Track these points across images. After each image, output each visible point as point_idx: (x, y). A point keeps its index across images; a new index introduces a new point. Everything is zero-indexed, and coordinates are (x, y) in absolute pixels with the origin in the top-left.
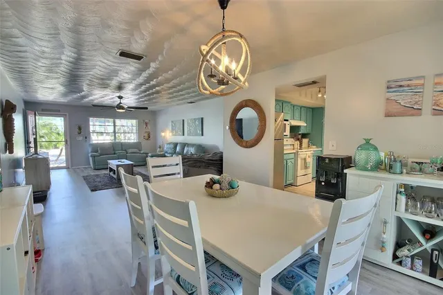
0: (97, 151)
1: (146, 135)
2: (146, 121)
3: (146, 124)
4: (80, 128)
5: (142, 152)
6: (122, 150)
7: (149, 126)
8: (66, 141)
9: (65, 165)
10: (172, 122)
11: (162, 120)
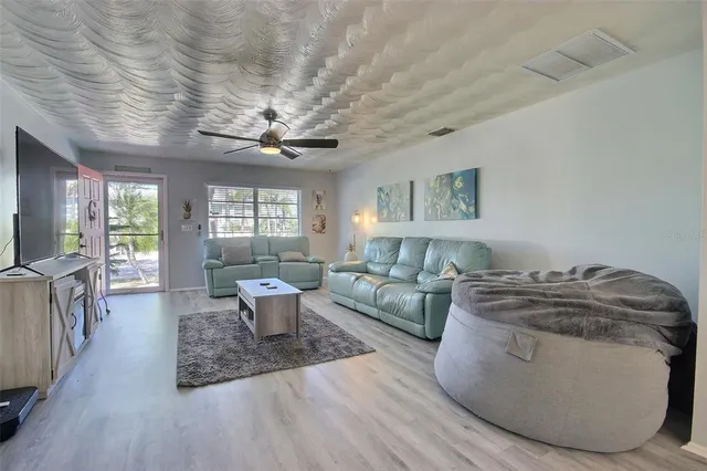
0: (218, 257)
1: (318, 223)
2: (318, 193)
3: (318, 199)
4: (188, 208)
5: (310, 259)
6: (270, 254)
7: (323, 204)
8: (161, 234)
9: (157, 285)
10: (380, 189)
11: (350, 191)
